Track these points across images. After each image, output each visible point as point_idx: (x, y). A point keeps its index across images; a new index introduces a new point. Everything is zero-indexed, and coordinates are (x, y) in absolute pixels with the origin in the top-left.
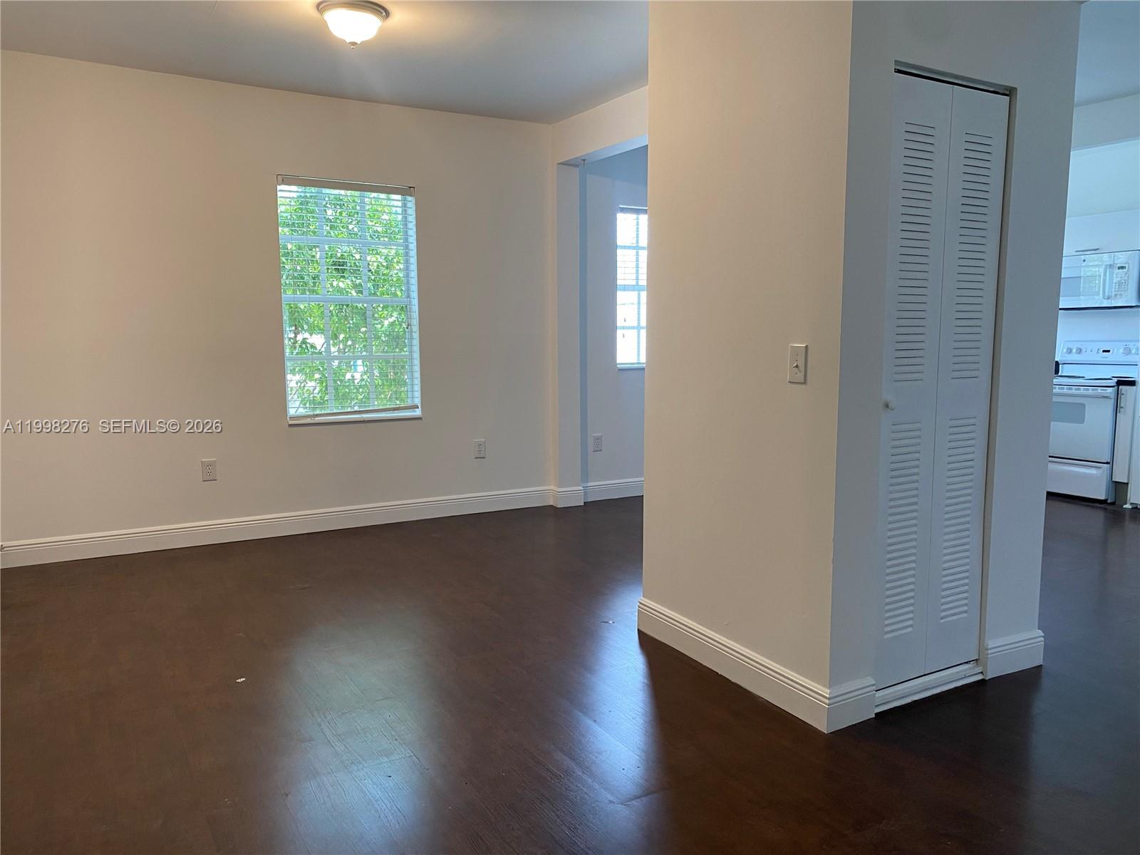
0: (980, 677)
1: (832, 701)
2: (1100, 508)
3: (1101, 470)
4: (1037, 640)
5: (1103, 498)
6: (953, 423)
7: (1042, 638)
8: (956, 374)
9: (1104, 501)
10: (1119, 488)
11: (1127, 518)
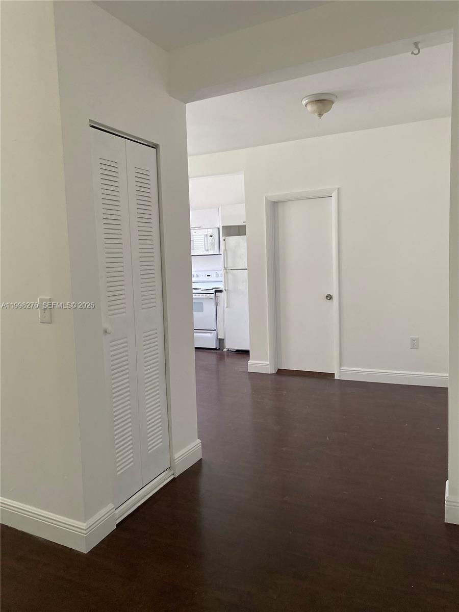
0: (172, 477)
1: (87, 531)
2: (214, 353)
3: (212, 334)
4: (199, 445)
5: (215, 347)
6: (145, 334)
7: (201, 444)
8: (144, 306)
9: (215, 349)
10: (221, 341)
11: (225, 357)
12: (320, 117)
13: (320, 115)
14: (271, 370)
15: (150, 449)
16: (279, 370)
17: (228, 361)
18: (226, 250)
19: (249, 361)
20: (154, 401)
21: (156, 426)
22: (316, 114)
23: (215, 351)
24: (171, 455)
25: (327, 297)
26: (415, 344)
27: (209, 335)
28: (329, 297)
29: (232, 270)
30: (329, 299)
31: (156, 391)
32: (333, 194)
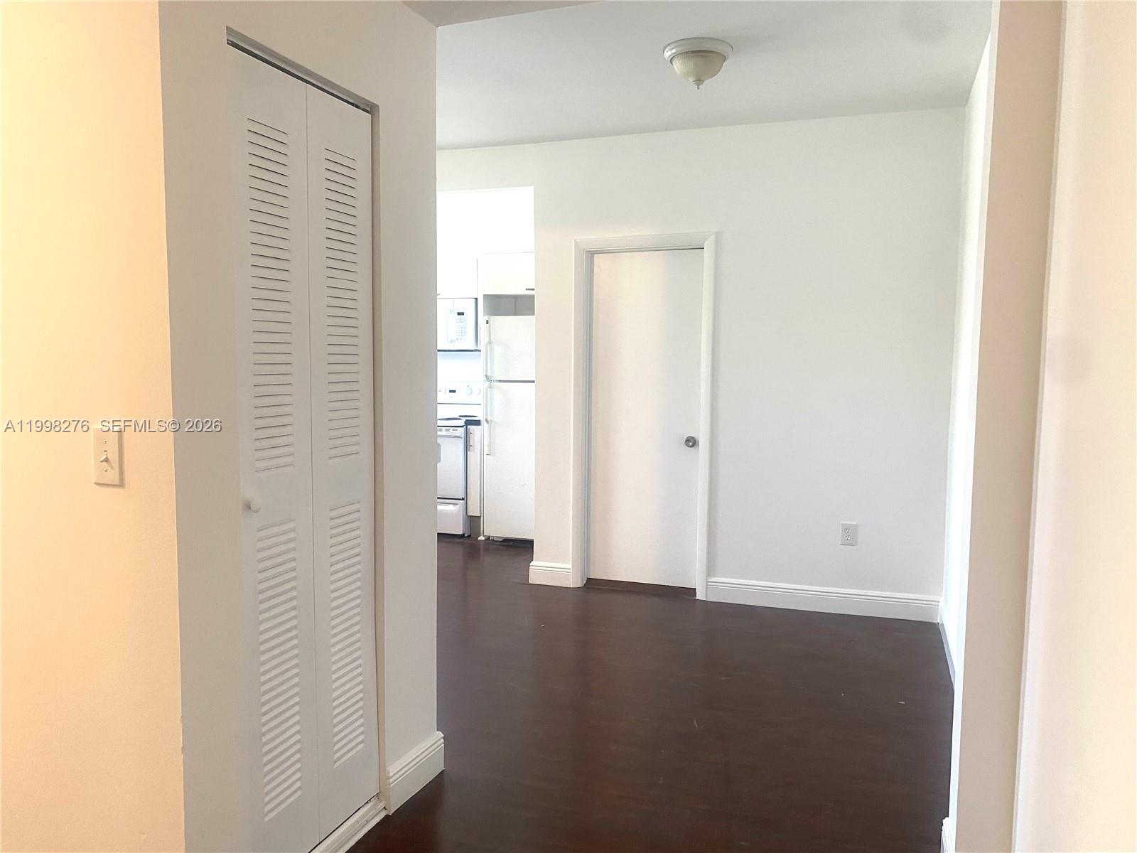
2: (459, 543)
3: (457, 506)
4: (439, 742)
5: (461, 533)
6: (335, 513)
7: (443, 740)
8: (333, 452)
9: (462, 536)
10: (474, 522)
11: (482, 551)
12: (698, 85)
13: (699, 81)
14: (572, 580)
15: (339, 759)
16: (588, 579)
17: (487, 560)
18: (490, 343)
19: (532, 563)
20: (347, 656)
21: (352, 710)
22: (691, 79)
23: (462, 540)
24: (382, 767)
25: (688, 440)
26: (849, 536)
27: (451, 507)
28: (692, 442)
29: (500, 381)
30: (691, 446)
31: (353, 635)
32: (706, 242)
